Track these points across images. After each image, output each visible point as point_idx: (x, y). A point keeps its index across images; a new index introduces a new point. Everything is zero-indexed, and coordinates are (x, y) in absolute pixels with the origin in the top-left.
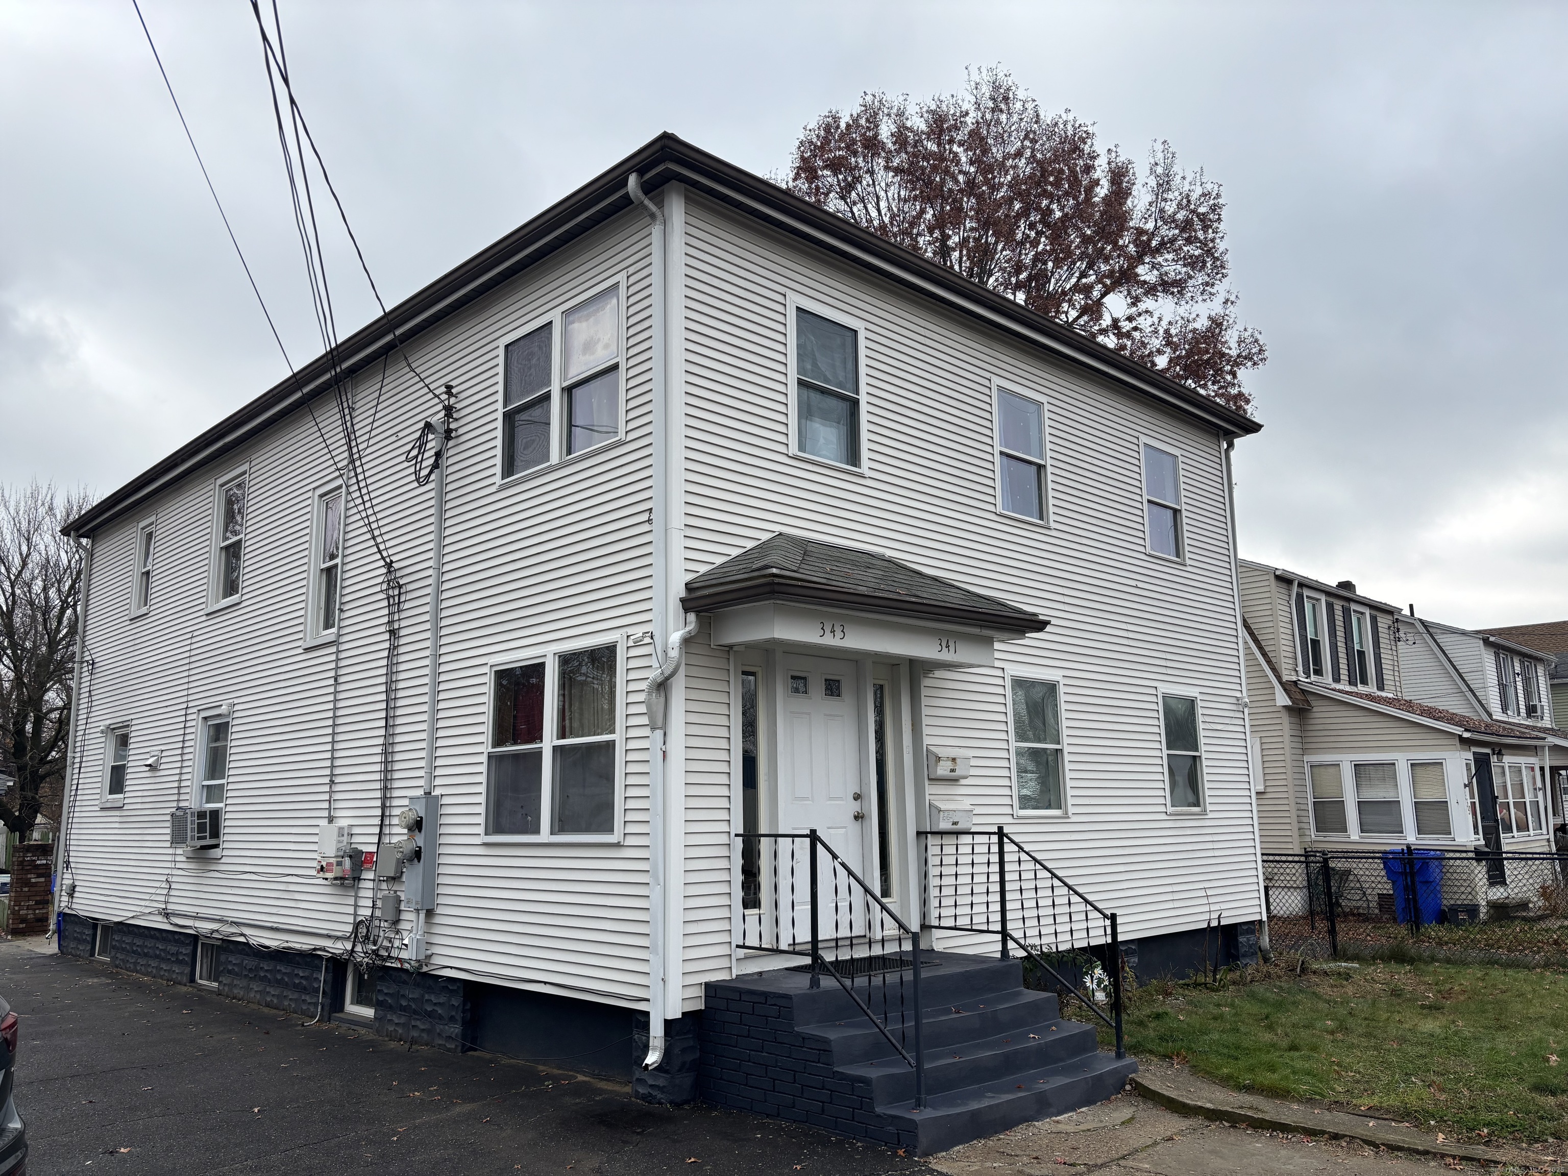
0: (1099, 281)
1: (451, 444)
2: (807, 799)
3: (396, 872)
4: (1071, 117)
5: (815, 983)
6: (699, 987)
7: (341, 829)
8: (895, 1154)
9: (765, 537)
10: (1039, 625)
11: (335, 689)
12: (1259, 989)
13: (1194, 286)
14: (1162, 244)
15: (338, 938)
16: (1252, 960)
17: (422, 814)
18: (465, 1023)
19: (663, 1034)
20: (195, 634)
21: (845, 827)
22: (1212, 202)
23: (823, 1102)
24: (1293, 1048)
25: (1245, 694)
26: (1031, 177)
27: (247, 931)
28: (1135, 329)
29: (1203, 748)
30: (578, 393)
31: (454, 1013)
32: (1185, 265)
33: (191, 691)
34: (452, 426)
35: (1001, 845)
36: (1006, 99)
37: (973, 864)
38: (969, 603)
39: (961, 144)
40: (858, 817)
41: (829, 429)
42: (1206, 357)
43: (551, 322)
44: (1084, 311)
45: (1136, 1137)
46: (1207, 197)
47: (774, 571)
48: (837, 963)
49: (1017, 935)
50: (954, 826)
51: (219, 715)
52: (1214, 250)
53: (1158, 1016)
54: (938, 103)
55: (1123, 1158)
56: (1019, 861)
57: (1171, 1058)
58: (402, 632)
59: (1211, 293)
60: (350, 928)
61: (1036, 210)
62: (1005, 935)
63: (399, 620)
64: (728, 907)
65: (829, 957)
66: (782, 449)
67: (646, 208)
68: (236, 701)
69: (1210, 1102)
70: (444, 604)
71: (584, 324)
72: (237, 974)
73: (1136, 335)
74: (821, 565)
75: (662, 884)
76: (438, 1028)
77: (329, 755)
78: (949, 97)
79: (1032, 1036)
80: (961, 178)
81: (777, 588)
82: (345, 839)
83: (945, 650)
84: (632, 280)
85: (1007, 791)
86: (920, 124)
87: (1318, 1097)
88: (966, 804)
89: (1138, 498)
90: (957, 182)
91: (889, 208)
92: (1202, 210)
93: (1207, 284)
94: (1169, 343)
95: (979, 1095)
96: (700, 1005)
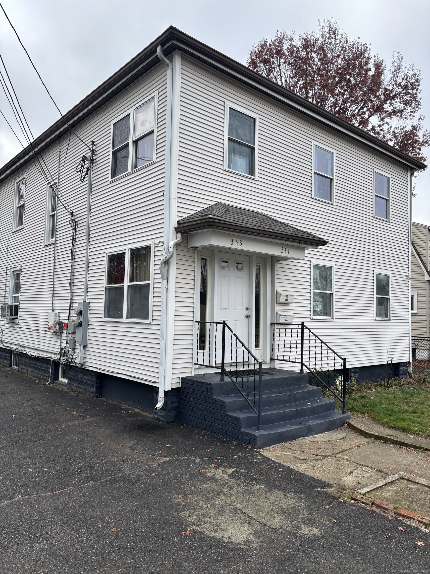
0: (368, 110)
1: (94, 165)
2: (226, 309)
3: (74, 330)
4: (360, 41)
5: (222, 379)
6: (179, 379)
7: (56, 314)
8: (247, 447)
9: (212, 203)
10: (324, 243)
11: (54, 261)
12: (405, 388)
13: (407, 113)
14: (395, 95)
15: (55, 354)
16: (404, 376)
17: (82, 309)
18: (97, 388)
19: (163, 396)
20: (9, 240)
21: (242, 320)
22: (416, 78)
23: (222, 426)
24: (414, 412)
25: (410, 274)
26: (343, 67)
27: (27, 349)
28: (381, 130)
29: (391, 295)
30: (140, 143)
31: (93, 384)
32: (404, 104)
33: (8, 261)
34: (94, 158)
35: (303, 329)
36: (335, 34)
37: (291, 336)
38: (294, 233)
39: (315, 52)
40: (247, 317)
41: (242, 160)
42: (410, 142)
43: (130, 114)
44: (361, 123)
45: (344, 445)
46: (415, 76)
47: (211, 216)
48: (231, 372)
49: (307, 364)
50: (286, 322)
51: (17, 270)
52: (416, 98)
53: (363, 397)
54: (307, 35)
55: (338, 453)
56: (309, 336)
57: (365, 414)
58: (77, 240)
59: (413, 116)
60: (59, 350)
61: (345, 81)
62: (302, 364)
63: (76, 235)
64: (192, 349)
65: (228, 369)
66: (221, 167)
67: (165, 61)
68: (23, 265)
69: (377, 432)
70: (91, 229)
71: (142, 114)
72: (24, 365)
73: (382, 132)
74: (233, 215)
75: (165, 339)
76: (88, 388)
77: (52, 286)
78: (311, 33)
79: (309, 403)
80: (314, 67)
81: (211, 223)
82: (57, 317)
83: (284, 252)
84: (160, 94)
85: (309, 309)
86: (298, 44)
87: (421, 433)
88: (291, 313)
89: (372, 194)
90: (312, 68)
91: (286, 81)
92: (412, 81)
93: (412, 112)
94: (395, 137)
95: (284, 426)
96: (179, 386)
